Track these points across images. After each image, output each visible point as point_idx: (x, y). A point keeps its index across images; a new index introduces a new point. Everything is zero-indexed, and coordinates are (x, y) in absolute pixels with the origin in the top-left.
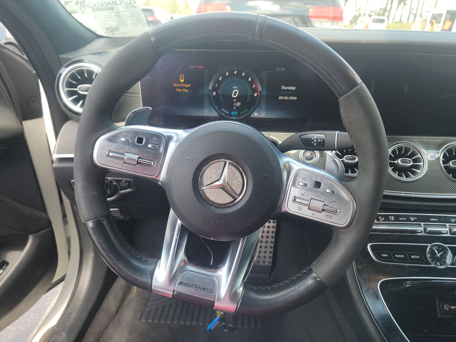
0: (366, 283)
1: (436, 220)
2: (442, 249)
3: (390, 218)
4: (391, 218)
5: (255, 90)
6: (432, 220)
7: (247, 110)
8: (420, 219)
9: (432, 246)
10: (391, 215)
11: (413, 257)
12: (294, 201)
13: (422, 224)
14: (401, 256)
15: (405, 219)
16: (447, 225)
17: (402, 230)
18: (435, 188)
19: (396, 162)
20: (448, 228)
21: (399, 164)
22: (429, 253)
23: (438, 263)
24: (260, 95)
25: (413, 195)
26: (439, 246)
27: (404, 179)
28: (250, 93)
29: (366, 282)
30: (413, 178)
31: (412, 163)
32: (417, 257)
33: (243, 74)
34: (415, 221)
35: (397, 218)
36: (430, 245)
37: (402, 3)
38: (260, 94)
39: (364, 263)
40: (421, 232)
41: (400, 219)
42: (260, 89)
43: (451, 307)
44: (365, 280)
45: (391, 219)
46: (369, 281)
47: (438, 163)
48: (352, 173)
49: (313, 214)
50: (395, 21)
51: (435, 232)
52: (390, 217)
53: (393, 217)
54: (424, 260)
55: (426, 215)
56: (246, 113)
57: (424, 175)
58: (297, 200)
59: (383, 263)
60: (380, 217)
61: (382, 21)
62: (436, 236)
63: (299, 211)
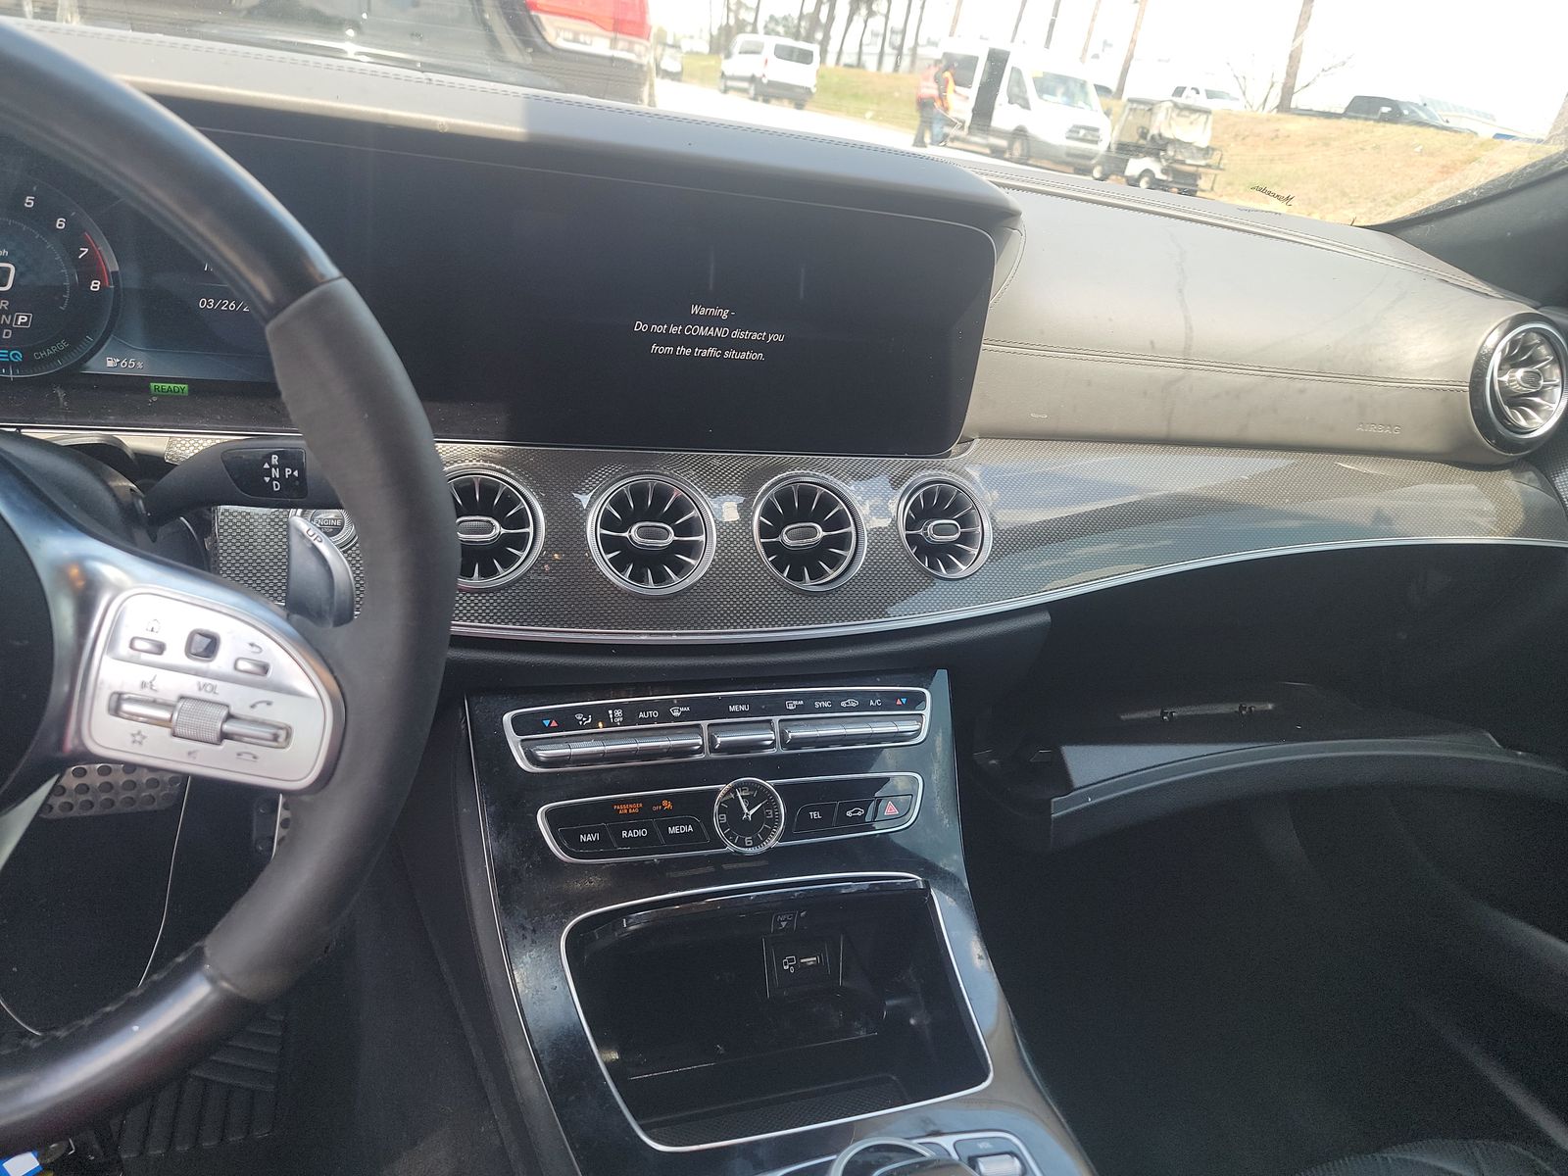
0: (524, 937)
1: (743, 708)
2: (759, 795)
3: (611, 716)
4: (613, 714)
5: (90, 268)
6: (733, 708)
7: (64, 344)
8: (699, 711)
9: (732, 790)
10: (615, 707)
11: (674, 830)
12: (115, 710)
13: (704, 724)
14: (640, 833)
15: (654, 714)
16: (776, 719)
17: (643, 749)
18: (738, 612)
19: (626, 534)
20: (777, 729)
21: (636, 544)
22: (721, 810)
23: (748, 840)
24: (117, 290)
25: (674, 636)
26: (751, 786)
27: (650, 588)
28: (69, 277)
29: (527, 935)
30: (678, 584)
31: (672, 537)
32: (685, 828)
33: (29, 202)
34: (684, 717)
35: (631, 714)
36: (724, 788)
37: (863, 11)
38: (116, 282)
39: (524, 873)
40: (701, 750)
41: (641, 715)
42: (112, 265)
43: (802, 961)
44: (524, 928)
45: (614, 718)
46: (534, 931)
47: (747, 534)
48: (484, 574)
49: (190, 753)
50: (845, 59)
51: (738, 747)
52: (610, 712)
53: (618, 713)
54: (706, 834)
55: (718, 697)
56: (59, 355)
57: (707, 573)
58: (126, 707)
59: (580, 864)
60: (579, 717)
61: (805, 57)
62: (742, 759)
63: (136, 748)
